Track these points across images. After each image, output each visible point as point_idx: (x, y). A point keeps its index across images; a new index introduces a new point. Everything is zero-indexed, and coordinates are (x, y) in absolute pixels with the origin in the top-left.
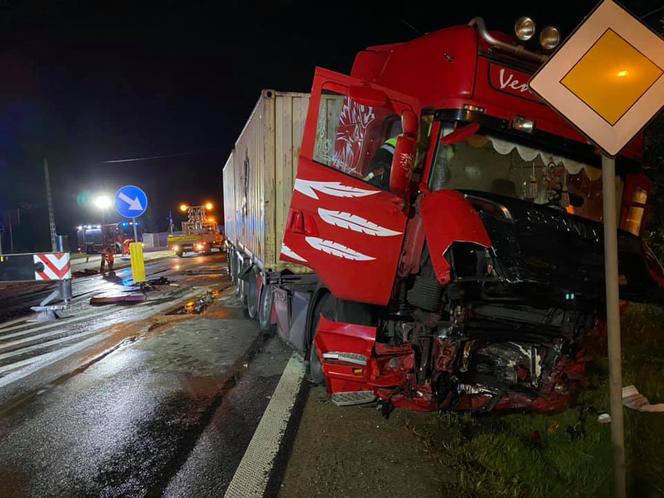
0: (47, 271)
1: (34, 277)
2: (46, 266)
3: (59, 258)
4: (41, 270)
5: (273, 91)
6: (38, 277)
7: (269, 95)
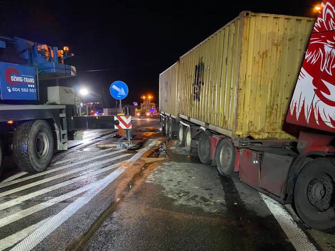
0: (121, 124)
1: (114, 128)
2: (120, 122)
3: (127, 118)
4: (117, 124)
5: (250, 12)
6: (116, 127)
7: (247, 14)
